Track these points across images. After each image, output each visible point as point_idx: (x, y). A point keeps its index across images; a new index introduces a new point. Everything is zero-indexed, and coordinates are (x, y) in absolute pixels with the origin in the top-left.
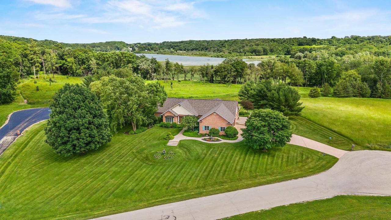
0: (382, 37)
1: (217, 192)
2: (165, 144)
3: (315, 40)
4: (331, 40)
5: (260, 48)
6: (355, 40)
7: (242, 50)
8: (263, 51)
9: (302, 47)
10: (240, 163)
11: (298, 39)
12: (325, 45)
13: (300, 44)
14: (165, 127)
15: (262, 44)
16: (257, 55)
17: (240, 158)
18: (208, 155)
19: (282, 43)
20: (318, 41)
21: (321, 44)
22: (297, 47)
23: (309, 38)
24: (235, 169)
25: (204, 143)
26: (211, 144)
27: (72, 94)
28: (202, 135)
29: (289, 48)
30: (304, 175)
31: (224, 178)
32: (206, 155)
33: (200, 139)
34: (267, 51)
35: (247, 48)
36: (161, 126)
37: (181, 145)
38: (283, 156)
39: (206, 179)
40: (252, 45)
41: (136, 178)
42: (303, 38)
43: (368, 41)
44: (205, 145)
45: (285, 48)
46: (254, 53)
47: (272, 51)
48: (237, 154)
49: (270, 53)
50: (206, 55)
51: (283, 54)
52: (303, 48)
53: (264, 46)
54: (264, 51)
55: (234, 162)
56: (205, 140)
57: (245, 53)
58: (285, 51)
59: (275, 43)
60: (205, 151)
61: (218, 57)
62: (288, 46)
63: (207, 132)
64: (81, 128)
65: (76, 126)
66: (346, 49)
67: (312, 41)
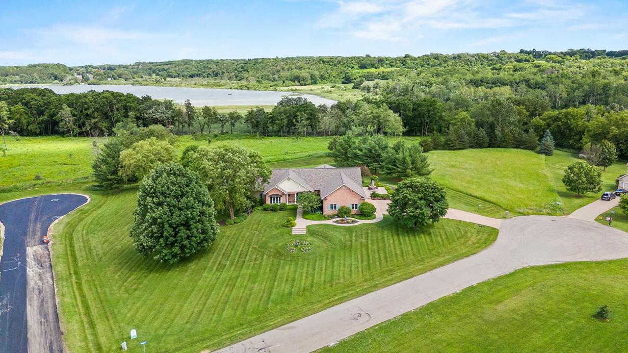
0: (470, 55)
1: (393, 282)
2: (289, 233)
3: (383, 61)
4: (404, 59)
5: (304, 73)
6: (435, 59)
7: (276, 76)
8: (310, 78)
9: (365, 71)
10: (397, 247)
11: (358, 58)
12: (397, 67)
13: (363, 67)
14: (272, 210)
15: (306, 66)
16: (301, 85)
17: (394, 241)
18: (354, 241)
19: (335, 65)
20: (387, 62)
21: (392, 66)
22: (358, 71)
23: (375, 58)
24: (396, 254)
25: (340, 226)
26: (350, 227)
27: (172, 177)
28: (331, 217)
29: (347, 73)
30: (473, 252)
31: (389, 265)
32: (351, 241)
33: (330, 222)
34: (316, 78)
35: (285, 74)
36: (265, 210)
37: (311, 231)
38: (439, 232)
39: (369, 269)
40: (292, 69)
41: (285, 280)
42: (365, 56)
43: (453, 61)
44: (342, 229)
45: (341, 73)
46: (296, 82)
47: (322, 78)
48: (387, 236)
49: (320, 81)
50: (220, 86)
51: (340, 82)
52: (368, 73)
53: (310, 70)
54: (312, 78)
55: (389, 246)
56: (336, 222)
57: (284, 82)
58: (342, 77)
59: (326, 65)
60: (347, 237)
61: (241, 89)
62: (345, 69)
63: (335, 212)
64: (191, 222)
65: (184, 221)
66: (432, 75)
67: (379, 61)
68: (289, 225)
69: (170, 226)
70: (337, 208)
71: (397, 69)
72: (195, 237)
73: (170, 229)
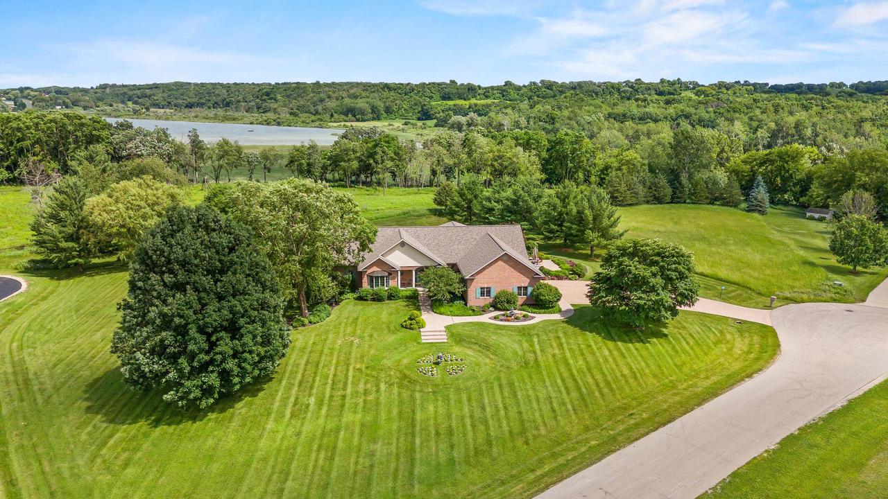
2: (417, 340)
3: (475, 89)
4: (504, 88)
5: (361, 104)
6: (548, 89)
7: (320, 108)
8: (370, 111)
9: (451, 103)
11: (439, 84)
12: (494, 99)
13: (446, 97)
14: (373, 300)
15: (364, 94)
16: (358, 120)
18: (538, 352)
19: (406, 94)
20: (480, 91)
21: (487, 97)
22: (439, 102)
23: (462, 84)
29: (425, 105)
34: (379, 111)
35: (332, 104)
40: (343, 98)
42: (449, 82)
45: (416, 104)
46: (350, 116)
47: (388, 111)
49: (385, 115)
51: (414, 117)
52: (454, 105)
53: (369, 100)
54: (373, 112)
56: (495, 318)
57: (332, 116)
58: (416, 111)
59: (392, 93)
62: (420, 99)
66: (552, 107)
67: (469, 89)
68: (412, 325)
69: (201, 330)
70: (493, 294)
71: (495, 101)
72: (251, 352)
73: (201, 339)
